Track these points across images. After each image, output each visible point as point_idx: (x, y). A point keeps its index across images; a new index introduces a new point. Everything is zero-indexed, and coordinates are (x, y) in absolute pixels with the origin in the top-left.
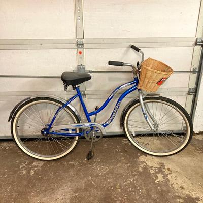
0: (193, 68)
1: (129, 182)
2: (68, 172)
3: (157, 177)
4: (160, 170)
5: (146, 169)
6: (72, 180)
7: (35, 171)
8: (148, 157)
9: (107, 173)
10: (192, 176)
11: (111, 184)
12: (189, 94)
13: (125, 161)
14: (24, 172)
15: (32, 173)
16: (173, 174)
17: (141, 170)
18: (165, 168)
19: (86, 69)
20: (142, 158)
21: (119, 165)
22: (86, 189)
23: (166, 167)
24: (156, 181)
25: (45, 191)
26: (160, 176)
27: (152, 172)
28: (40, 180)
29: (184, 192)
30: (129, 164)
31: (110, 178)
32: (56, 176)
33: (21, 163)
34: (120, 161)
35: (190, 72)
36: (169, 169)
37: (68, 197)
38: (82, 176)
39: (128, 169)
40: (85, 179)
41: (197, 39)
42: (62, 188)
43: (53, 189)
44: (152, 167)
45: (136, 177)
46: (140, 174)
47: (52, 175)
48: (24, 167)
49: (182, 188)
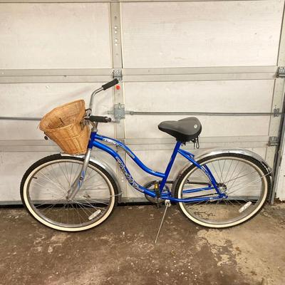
0: (274, 108)
1: (181, 264)
2: (99, 249)
3: (220, 259)
4: (225, 250)
5: (206, 247)
6: (104, 260)
7: (54, 248)
8: (211, 231)
9: (152, 253)
10: (269, 258)
11: (157, 266)
12: (269, 144)
13: (177, 237)
14: (40, 249)
15: (50, 250)
16: (243, 255)
17: (199, 249)
18: (232, 247)
19: (125, 110)
20: (202, 233)
21: (169, 241)
22: (122, 273)
23: (234, 246)
24: (219, 264)
25: (67, 274)
26: (225, 257)
27: (214, 251)
28: (60, 259)
29: (255, 278)
30: (183, 241)
31: (155, 259)
32: (83, 255)
33: (35, 237)
34: (170, 237)
35: (270, 114)
36: (237, 249)
37: (97, 281)
38: (118, 255)
39: (181, 247)
40: (122, 259)
41: (279, 68)
42: (90, 270)
43: (77, 272)
44: (214, 245)
45: (191, 258)
46: (197, 255)
47: (76, 253)
48: (40, 242)
49: (253, 273)
